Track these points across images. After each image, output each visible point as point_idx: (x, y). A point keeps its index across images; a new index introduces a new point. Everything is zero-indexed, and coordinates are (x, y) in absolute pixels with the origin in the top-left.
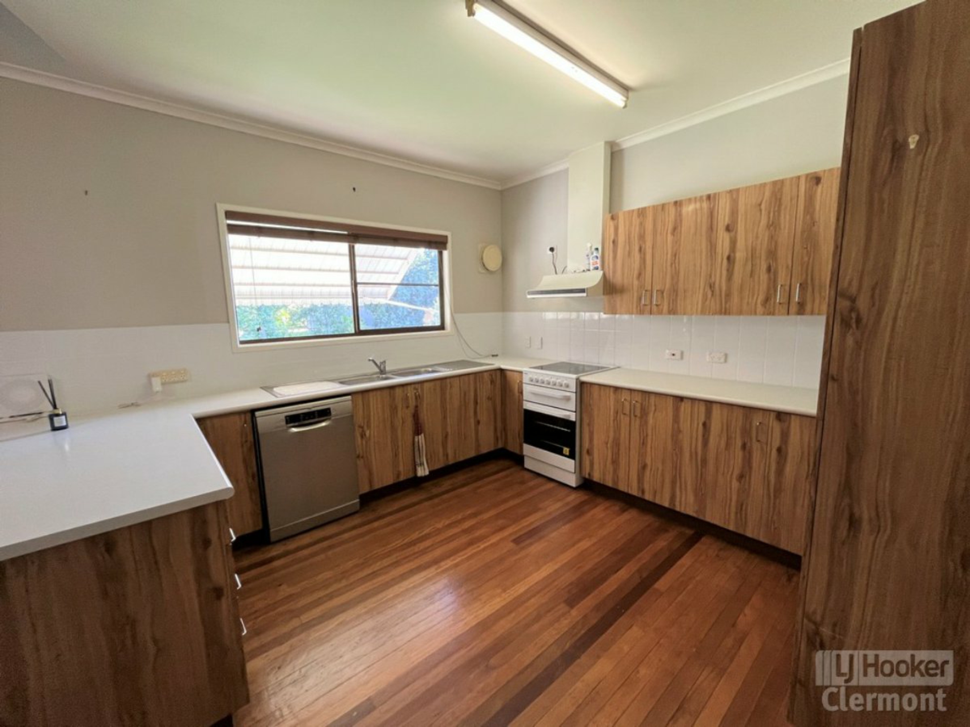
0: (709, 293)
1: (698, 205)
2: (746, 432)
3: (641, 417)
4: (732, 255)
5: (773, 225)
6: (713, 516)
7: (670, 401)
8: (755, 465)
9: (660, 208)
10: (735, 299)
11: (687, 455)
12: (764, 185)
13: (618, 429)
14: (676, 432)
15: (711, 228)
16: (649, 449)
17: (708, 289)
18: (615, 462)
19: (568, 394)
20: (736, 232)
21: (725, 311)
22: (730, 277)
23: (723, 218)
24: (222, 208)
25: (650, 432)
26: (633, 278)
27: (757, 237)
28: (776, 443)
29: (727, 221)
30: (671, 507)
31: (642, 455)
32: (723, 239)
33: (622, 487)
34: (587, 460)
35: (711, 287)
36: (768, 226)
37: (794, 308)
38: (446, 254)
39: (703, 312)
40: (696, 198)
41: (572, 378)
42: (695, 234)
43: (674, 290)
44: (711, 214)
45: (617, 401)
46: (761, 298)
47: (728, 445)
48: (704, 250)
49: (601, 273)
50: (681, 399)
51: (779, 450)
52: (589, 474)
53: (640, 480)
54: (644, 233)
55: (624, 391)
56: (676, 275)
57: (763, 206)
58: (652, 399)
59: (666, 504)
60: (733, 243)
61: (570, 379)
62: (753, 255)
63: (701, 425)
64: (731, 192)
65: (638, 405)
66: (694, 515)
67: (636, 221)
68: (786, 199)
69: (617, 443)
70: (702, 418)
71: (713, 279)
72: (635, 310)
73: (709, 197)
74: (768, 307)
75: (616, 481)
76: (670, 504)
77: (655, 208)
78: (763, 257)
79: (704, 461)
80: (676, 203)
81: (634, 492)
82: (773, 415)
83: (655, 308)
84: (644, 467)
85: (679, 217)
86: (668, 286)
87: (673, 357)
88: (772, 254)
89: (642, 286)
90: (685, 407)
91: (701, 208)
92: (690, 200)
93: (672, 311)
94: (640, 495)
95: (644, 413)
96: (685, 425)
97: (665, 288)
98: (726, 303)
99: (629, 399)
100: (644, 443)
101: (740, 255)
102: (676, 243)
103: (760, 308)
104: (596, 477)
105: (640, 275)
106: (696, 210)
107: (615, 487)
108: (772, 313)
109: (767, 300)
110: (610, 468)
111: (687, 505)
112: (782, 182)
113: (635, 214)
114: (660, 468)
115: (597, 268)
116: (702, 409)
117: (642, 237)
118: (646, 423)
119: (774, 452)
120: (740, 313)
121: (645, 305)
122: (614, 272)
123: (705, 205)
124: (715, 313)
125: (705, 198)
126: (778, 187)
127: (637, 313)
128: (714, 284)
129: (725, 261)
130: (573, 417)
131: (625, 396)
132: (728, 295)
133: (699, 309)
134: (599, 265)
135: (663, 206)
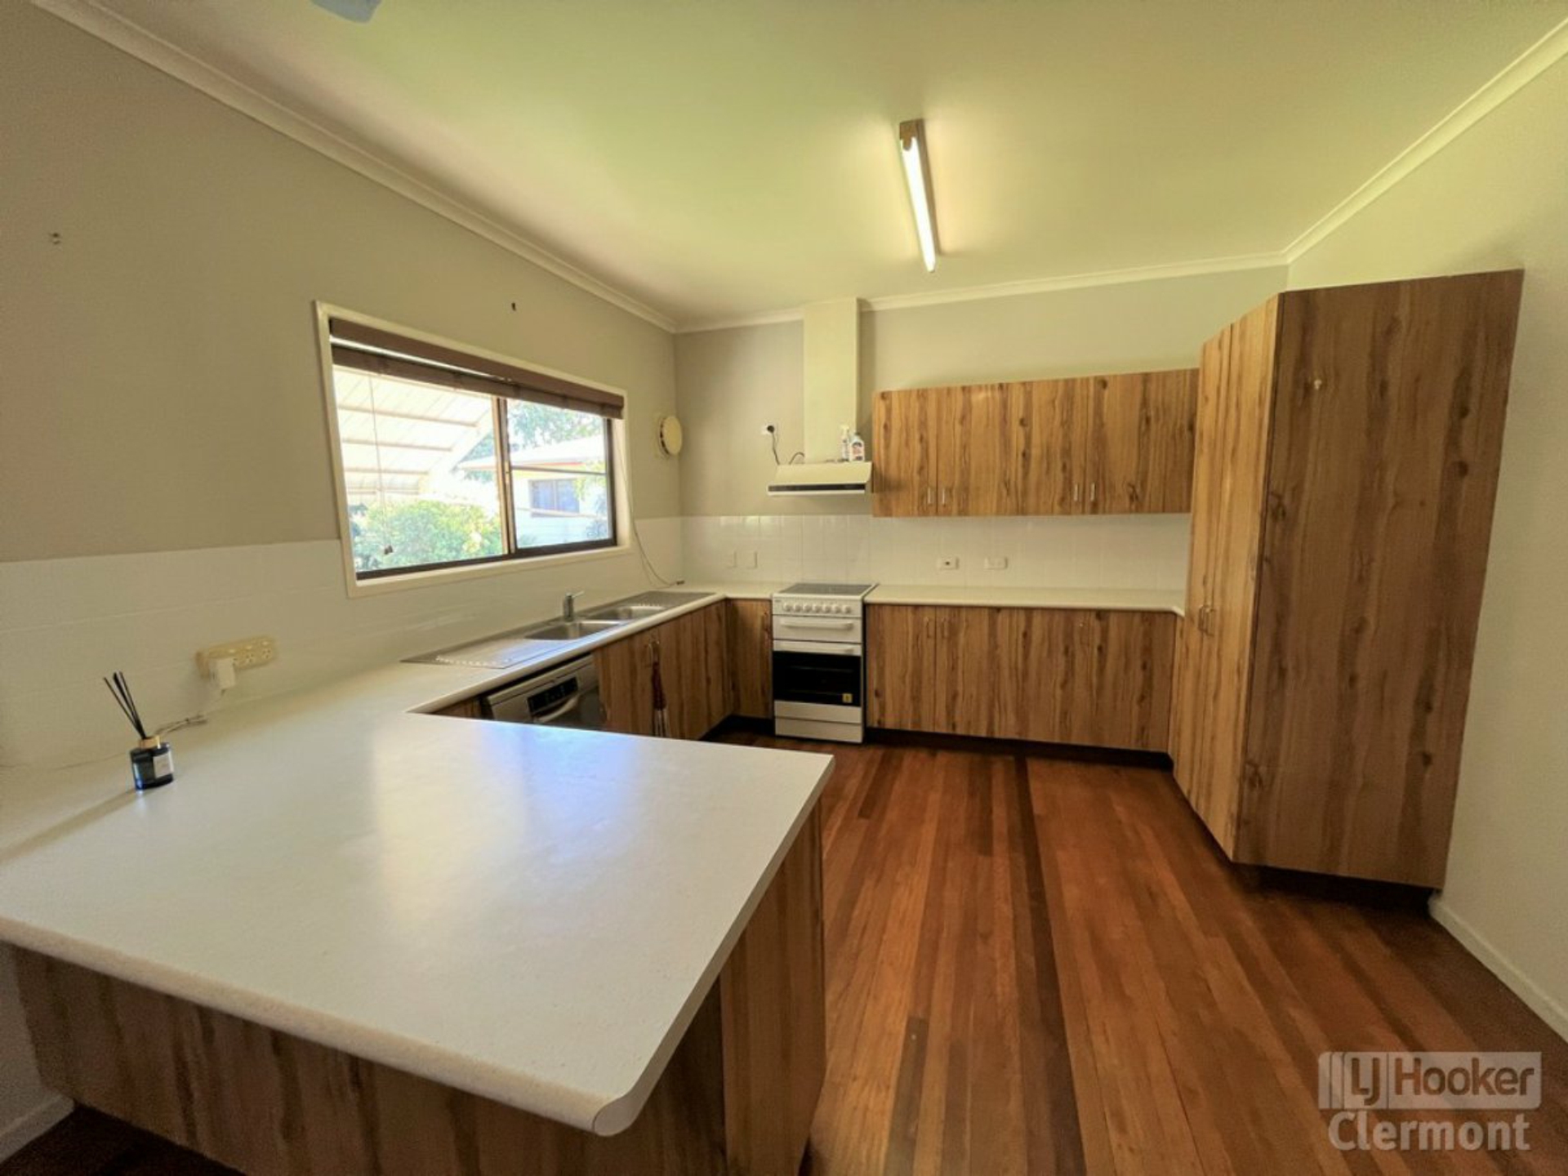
0: (1005, 492)
1: (989, 394)
2: (1069, 636)
3: (949, 639)
4: (1027, 451)
5: (1066, 424)
6: (1037, 734)
7: (986, 612)
8: (1077, 667)
9: (945, 392)
10: (1032, 500)
11: (1006, 673)
12: (1056, 382)
13: (918, 659)
14: (994, 646)
15: (1005, 420)
16: (960, 674)
17: (1002, 485)
18: (916, 699)
19: (849, 622)
20: (1031, 428)
21: (1021, 511)
22: (1026, 474)
23: (1017, 411)
24: (324, 312)
25: (960, 655)
26: (912, 472)
27: (1051, 435)
28: (1097, 642)
29: (1021, 415)
30: (990, 736)
31: (952, 682)
32: (1017, 434)
33: (927, 727)
34: (874, 703)
35: (1006, 484)
36: (1063, 424)
37: (1088, 508)
38: (619, 425)
39: (998, 513)
40: (986, 386)
41: (855, 601)
42: (987, 425)
43: (965, 489)
44: (1005, 405)
45: (918, 623)
46: (1057, 498)
47: (1050, 652)
48: (997, 444)
49: (869, 464)
50: (998, 609)
51: (1100, 649)
52: (879, 722)
53: (950, 712)
54: (926, 419)
55: (926, 609)
56: (965, 472)
57: (1057, 403)
58: (964, 614)
59: (983, 733)
60: (1028, 439)
61: (854, 602)
62: (1048, 454)
63: (1021, 636)
64: (1024, 384)
65: (946, 625)
66: (1016, 737)
67: (915, 405)
68: (1078, 399)
69: (917, 674)
70: (1022, 628)
71: (1007, 477)
72: (916, 512)
73: (1001, 386)
74: (1065, 505)
75: (917, 723)
76: (987, 732)
77: (938, 391)
78: (1058, 456)
79: (1026, 674)
80: (964, 388)
81: (943, 729)
82: (1093, 615)
83: (941, 509)
84: (955, 697)
85: (968, 408)
86: (957, 483)
87: (947, 567)
88: (1067, 452)
89: (924, 483)
90: (1001, 618)
91: (993, 398)
92: (980, 388)
93: (963, 512)
94: (950, 731)
95: (953, 632)
96: (1003, 637)
97: (953, 483)
98: (1023, 502)
99: (933, 617)
100: (954, 668)
101: (1035, 452)
102: (967, 433)
103: (1057, 508)
104: (890, 723)
105: (921, 469)
106: (987, 398)
107: (917, 729)
108: (1069, 513)
109: (1063, 500)
110: (909, 707)
111: (1007, 728)
112: (1074, 381)
113: (914, 396)
114: (975, 693)
115: (859, 458)
116: (1022, 617)
117: (923, 424)
118: (956, 644)
119: (1096, 651)
120: (1037, 512)
121: (931, 505)
122: (887, 463)
123: (997, 394)
124: (1011, 514)
125: (997, 387)
126: (1070, 383)
127: (919, 515)
128: (1009, 481)
129: (1020, 457)
130: (857, 651)
131: (927, 616)
132: (1025, 493)
133: (994, 509)
134: (862, 454)
135: (949, 390)
